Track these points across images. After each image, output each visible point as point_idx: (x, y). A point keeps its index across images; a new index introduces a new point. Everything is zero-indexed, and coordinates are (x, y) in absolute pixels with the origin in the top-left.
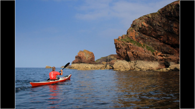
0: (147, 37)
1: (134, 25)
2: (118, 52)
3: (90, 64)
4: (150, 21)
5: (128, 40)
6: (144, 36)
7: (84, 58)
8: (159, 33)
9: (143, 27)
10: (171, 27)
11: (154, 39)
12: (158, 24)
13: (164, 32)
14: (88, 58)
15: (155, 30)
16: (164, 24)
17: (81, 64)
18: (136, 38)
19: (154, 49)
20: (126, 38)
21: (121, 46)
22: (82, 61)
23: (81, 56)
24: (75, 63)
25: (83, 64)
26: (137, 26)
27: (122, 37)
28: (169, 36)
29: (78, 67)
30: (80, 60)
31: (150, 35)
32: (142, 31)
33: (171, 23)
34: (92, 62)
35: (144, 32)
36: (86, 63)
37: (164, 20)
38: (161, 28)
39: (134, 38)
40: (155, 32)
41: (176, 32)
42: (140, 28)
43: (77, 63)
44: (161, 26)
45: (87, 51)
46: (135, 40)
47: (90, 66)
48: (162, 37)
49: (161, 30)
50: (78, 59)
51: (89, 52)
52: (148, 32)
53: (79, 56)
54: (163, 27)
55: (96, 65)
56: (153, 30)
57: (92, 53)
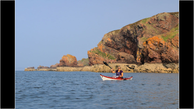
0: (111, 49)
1: (103, 40)
2: (90, 60)
3: (72, 67)
4: (113, 38)
5: (97, 52)
6: (109, 48)
7: (68, 62)
8: (119, 47)
9: (108, 42)
10: (126, 43)
11: (116, 50)
12: (118, 40)
13: (122, 46)
14: (71, 61)
15: (116, 44)
16: (122, 40)
17: (65, 67)
18: (103, 50)
19: (115, 58)
20: (96, 50)
21: (92, 56)
22: (66, 65)
23: (65, 60)
24: (60, 66)
25: (67, 67)
26: (104, 41)
27: (93, 50)
28: (125, 49)
29: (62, 70)
30: (64, 64)
31: (113, 48)
32: (107, 45)
33: (126, 40)
34: (74, 65)
35: (109, 45)
36: (69, 66)
37: (122, 38)
38: (120, 43)
39: (101, 50)
40: (117, 45)
41: (129, 47)
42: (106, 43)
43: (61, 66)
44: (120, 42)
45: (70, 55)
46: (102, 52)
47: (72, 69)
48: (121, 49)
49: (120, 45)
50: (62, 63)
51: (72, 56)
52: (112, 45)
53: (63, 60)
54: (121, 43)
55: (78, 68)
56: (115, 44)
57: (75, 58)
